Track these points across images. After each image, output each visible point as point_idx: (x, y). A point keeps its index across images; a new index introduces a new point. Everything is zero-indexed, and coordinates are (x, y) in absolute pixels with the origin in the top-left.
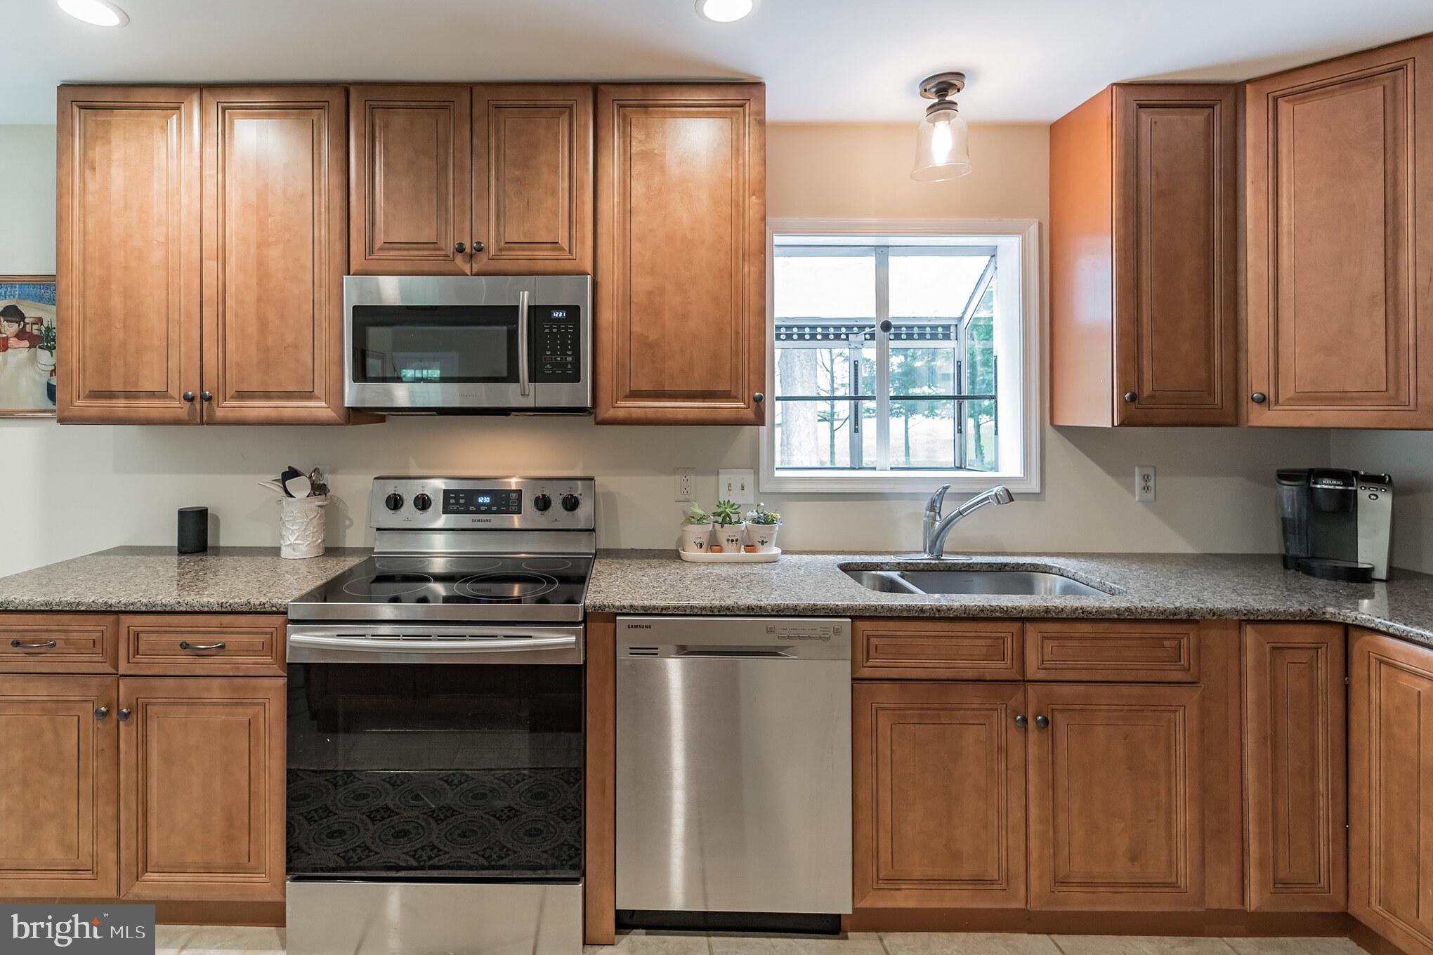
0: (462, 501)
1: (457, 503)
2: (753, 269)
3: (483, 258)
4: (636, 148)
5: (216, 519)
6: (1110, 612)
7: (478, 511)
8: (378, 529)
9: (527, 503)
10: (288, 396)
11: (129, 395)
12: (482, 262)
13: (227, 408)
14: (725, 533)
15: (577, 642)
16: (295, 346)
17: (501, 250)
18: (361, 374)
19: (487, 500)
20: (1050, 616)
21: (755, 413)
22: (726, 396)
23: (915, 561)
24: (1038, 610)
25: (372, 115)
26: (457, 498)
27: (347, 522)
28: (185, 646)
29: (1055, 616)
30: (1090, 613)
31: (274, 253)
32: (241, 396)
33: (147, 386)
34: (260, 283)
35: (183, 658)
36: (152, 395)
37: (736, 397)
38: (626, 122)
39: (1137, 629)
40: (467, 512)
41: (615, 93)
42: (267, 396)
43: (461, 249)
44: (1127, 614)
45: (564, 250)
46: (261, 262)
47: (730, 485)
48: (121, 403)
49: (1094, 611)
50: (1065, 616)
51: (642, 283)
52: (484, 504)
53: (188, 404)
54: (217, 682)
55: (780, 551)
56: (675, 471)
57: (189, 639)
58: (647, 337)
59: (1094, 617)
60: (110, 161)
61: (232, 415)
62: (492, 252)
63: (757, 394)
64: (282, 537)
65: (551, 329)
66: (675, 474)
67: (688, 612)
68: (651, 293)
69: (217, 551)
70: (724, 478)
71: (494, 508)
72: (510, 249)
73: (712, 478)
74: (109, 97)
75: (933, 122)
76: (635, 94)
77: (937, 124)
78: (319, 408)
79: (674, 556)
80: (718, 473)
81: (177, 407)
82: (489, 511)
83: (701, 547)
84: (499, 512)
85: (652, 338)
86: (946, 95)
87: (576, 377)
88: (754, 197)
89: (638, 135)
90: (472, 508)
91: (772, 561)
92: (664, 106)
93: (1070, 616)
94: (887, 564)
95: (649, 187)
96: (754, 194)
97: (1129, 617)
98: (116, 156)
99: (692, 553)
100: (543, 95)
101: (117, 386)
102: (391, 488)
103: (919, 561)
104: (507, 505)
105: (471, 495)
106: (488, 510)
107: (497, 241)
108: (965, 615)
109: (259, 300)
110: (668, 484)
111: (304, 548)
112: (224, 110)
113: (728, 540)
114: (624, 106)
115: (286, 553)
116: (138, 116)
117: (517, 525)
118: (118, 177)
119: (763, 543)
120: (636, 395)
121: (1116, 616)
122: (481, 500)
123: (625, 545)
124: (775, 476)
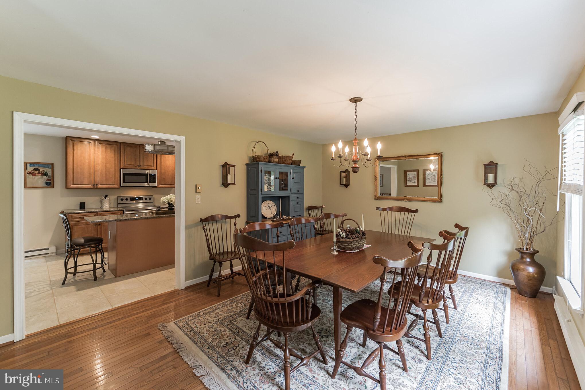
5: (85, 203)
9: (144, 199)
10: (110, 185)
11: (82, 184)
13: (99, 186)
17: (144, 166)
18: (124, 182)
25: (124, 147)
31: (108, 165)
32: (102, 185)
33: (85, 183)
34: (106, 169)
42: (107, 185)
43: (138, 166)
45: (153, 167)
46: (106, 166)
48: (80, 185)
53: (93, 186)
60: (78, 149)
61: (101, 187)
62: (142, 166)
74: (77, 140)
78: (115, 186)
81: (91, 186)
98: (79, 149)
101: (79, 183)
106: (138, 200)
109: (105, 171)
111: (108, 206)
112: (99, 144)
116: (83, 143)
117: (135, 202)
118: (79, 152)
120: (162, 185)
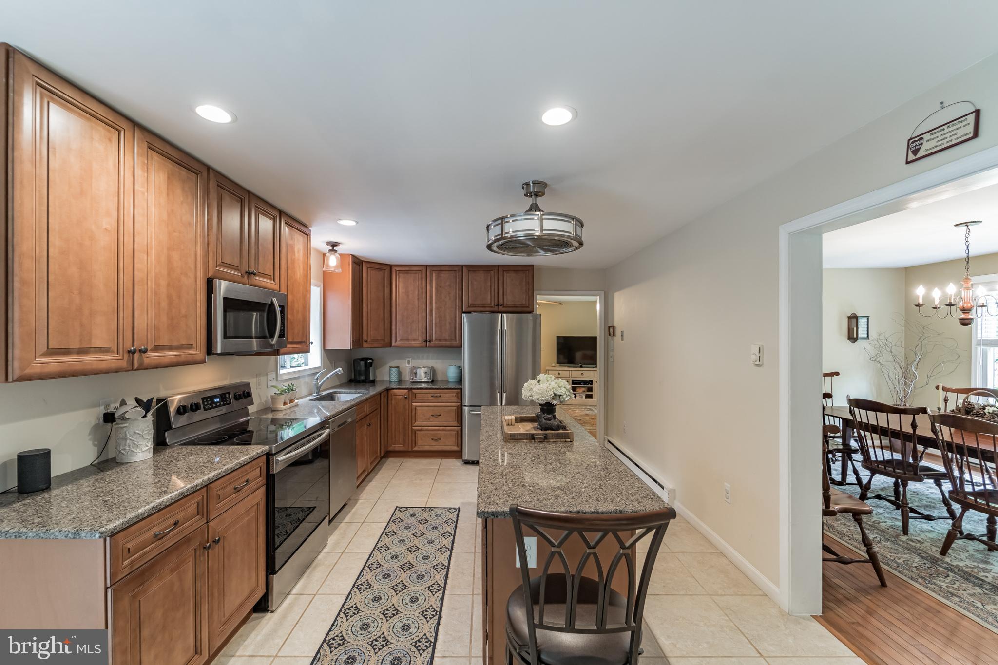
0: (209, 403)
3: (253, 277)
4: (289, 242)
9: (232, 398)
10: (181, 348)
11: (81, 351)
25: (218, 189)
28: (235, 488)
32: (157, 348)
33: (97, 343)
34: (169, 274)
35: (233, 495)
36: (101, 351)
40: (213, 408)
41: (285, 217)
42: (170, 348)
43: (247, 273)
45: (272, 279)
47: (270, 379)
48: (75, 358)
53: (127, 356)
61: (155, 362)
71: (222, 403)
72: (259, 276)
78: (197, 355)
80: (267, 375)
81: (119, 359)
82: (220, 406)
84: (224, 405)
86: (334, 248)
90: (214, 405)
95: (292, 259)
100: (268, 208)
101: (74, 345)
104: (226, 401)
105: (211, 399)
112: (148, 148)
114: (286, 223)
122: (216, 401)
124: (280, 373)
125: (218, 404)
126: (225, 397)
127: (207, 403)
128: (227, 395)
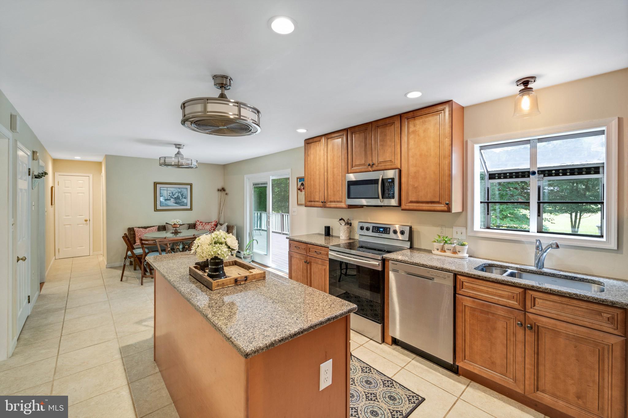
0: (376, 229)
1: (375, 230)
2: (446, 162)
3: (374, 166)
4: (411, 130)
5: (332, 229)
6: (565, 293)
7: (380, 233)
8: (360, 235)
9: (392, 231)
10: (338, 202)
11: (314, 202)
12: (375, 168)
13: (328, 204)
14: (447, 246)
15: (379, 264)
16: (339, 190)
17: (378, 164)
18: (349, 197)
19: (382, 230)
20: (534, 289)
21: (447, 208)
22: (438, 203)
23: (525, 268)
24: (528, 285)
25: (352, 135)
26: (375, 228)
27: (356, 233)
28: (316, 252)
29: (536, 289)
30: (554, 292)
31: (335, 170)
32: (331, 202)
33: (317, 200)
34: (333, 177)
35: (315, 254)
36: (317, 201)
37: (441, 203)
38: (408, 123)
39: (584, 305)
40: (377, 232)
41: (405, 116)
42: (334, 202)
43: (369, 165)
44: (574, 296)
45: (393, 162)
46: (334, 172)
47: (457, 232)
49: (556, 291)
50: (541, 290)
51: (412, 170)
52: (381, 231)
53: (322, 203)
54: (320, 260)
55: (468, 255)
56: (438, 226)
57: (316, 250)
58: (414, 185)
59: (556, 293)
61: (329, 206)
62: (376, 165)
63: (447, 202)
64: (340, 234)
65: (388, 184)
66: (438, 227)
67: (407, 262)
68: (415, 172)
69: (332, 236)
70: (455, 229)
71: (383, 232)
72: (380, 163)
73: (451, 229)
74: (311, 141)
75: (523, 96)
76: (410, 115)
77: (523, 97)
78: (343, 205)
79: (430, 252)
80: (453, 228)
81: (321, 204)
82: (382, 233)
83: (438, 250)
84: (384, 233)
85: (416, 185)
86: (527, 85)
87: (393, 197)
88: (447, 139)
89: (411, 126)
90: (378, 231)
91: (462, 258)
92: (419, 116)
93: (544, 291)
94: (511, 267)
95: (415, 141)
96: (447, 138)
97: (575, 297)
98: (312, 152)
99: (435, 252)
100: (388, 121)
101: (312, 200)
102: (361, 225)
103: (527, 269)
104: (387, 232)
105: (378, 228)
107: (378, 162)
108: (496, 281)
110: (437, 230)
111: (344, 237)
112: (327, 139)
113: (447, 249)
114: (408, 119)
115: (341, 238)
116: (314, 144)
117: (388, 237)
118: (312, 157)
119: (459, 252)
120: (411, 202)
121: (568, 295)
122: (381, 230)
123: (423, 247)
124: (474, 230)
125: (381, 232)
126: (387, 230)
127: (375, 229)
128: (388, 229)
